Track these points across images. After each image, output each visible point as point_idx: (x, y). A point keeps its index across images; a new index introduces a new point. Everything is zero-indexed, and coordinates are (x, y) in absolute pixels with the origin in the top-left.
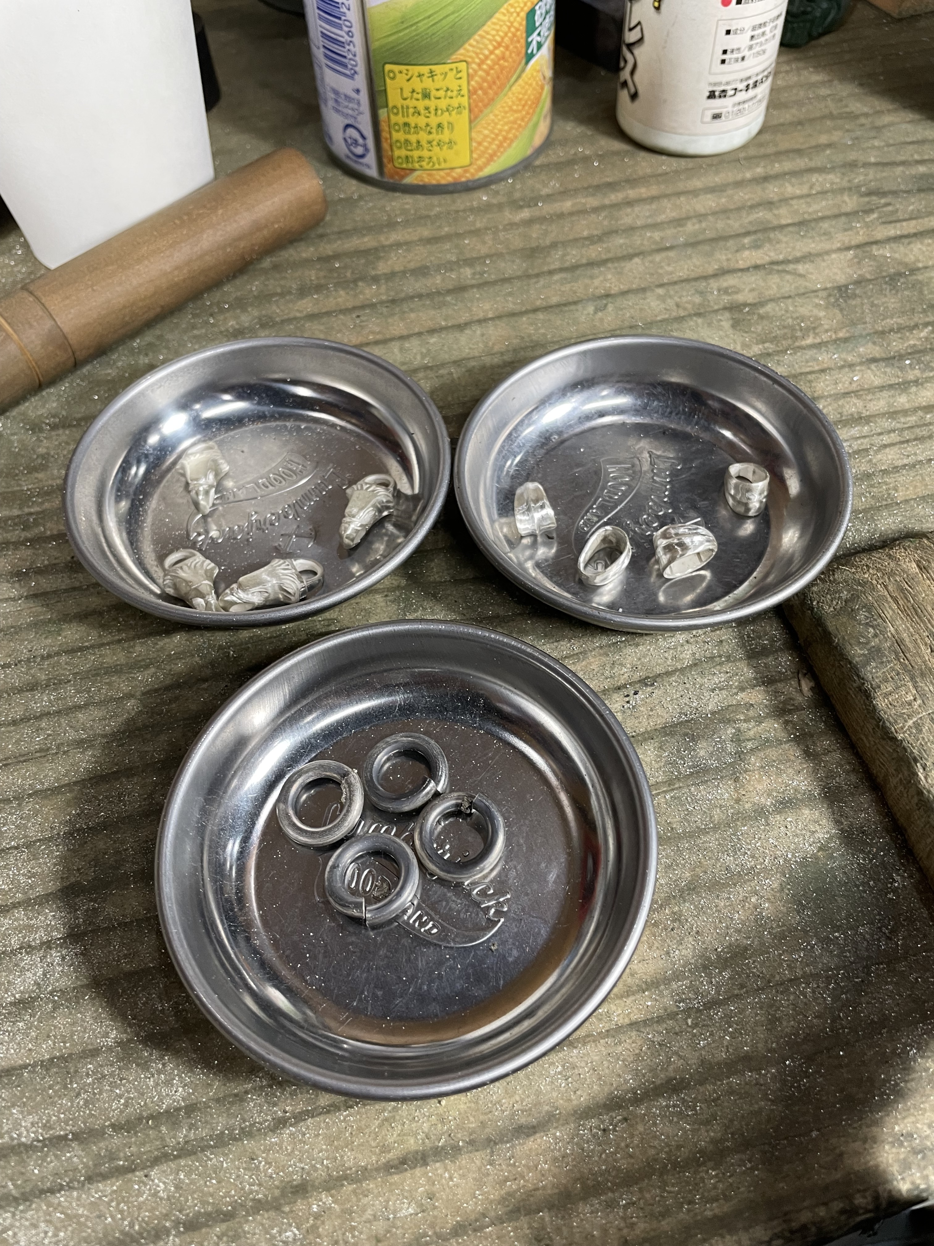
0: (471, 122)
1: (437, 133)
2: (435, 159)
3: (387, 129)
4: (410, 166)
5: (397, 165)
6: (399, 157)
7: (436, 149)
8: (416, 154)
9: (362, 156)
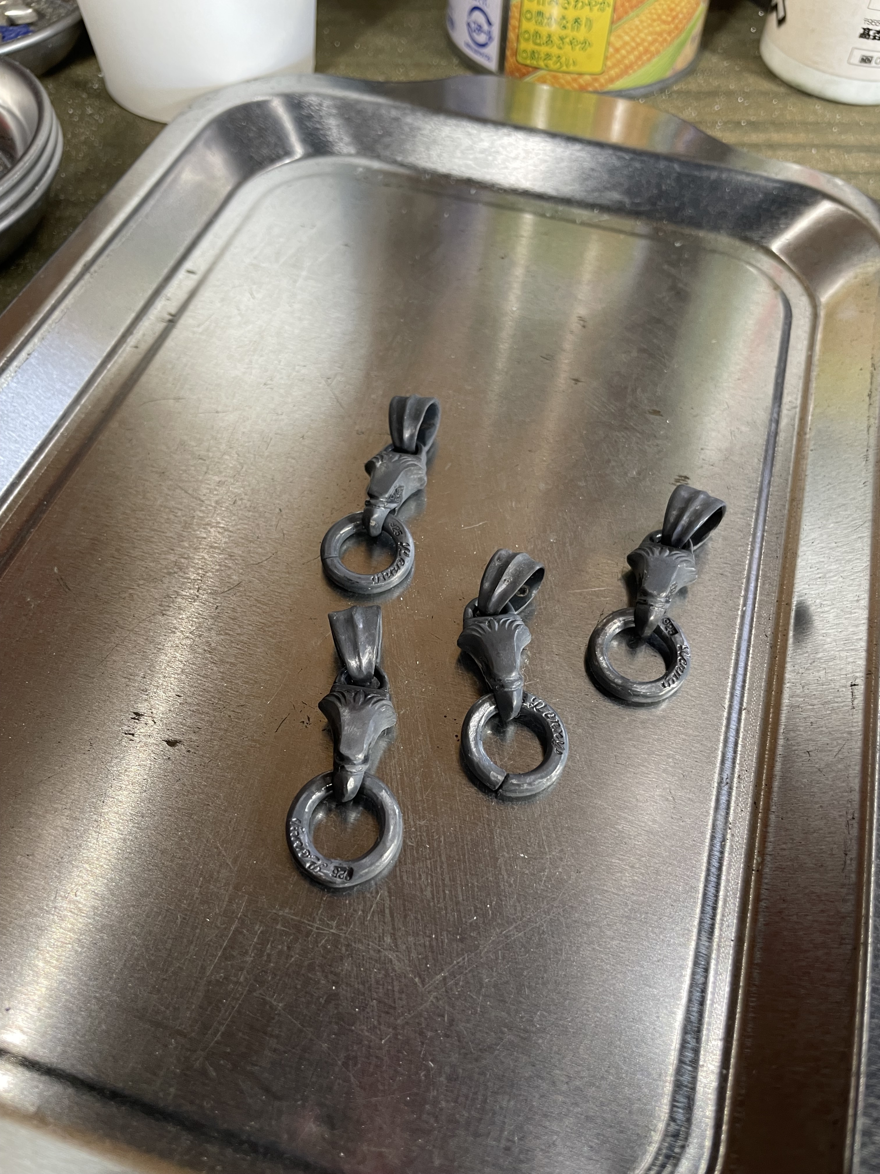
0: (613, 22)
1: (573, 29)
2: (563, 59)
3: (517, 15)
4: (535, 63)
5: (520, 60)
6: (525, 51)
7: (568, 48)
8: (544, 49)
9: (483, 45)
